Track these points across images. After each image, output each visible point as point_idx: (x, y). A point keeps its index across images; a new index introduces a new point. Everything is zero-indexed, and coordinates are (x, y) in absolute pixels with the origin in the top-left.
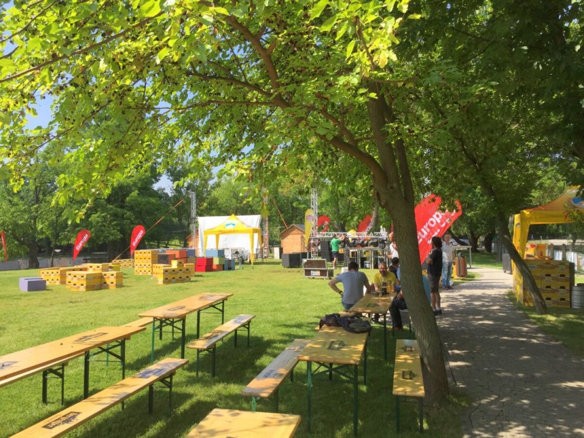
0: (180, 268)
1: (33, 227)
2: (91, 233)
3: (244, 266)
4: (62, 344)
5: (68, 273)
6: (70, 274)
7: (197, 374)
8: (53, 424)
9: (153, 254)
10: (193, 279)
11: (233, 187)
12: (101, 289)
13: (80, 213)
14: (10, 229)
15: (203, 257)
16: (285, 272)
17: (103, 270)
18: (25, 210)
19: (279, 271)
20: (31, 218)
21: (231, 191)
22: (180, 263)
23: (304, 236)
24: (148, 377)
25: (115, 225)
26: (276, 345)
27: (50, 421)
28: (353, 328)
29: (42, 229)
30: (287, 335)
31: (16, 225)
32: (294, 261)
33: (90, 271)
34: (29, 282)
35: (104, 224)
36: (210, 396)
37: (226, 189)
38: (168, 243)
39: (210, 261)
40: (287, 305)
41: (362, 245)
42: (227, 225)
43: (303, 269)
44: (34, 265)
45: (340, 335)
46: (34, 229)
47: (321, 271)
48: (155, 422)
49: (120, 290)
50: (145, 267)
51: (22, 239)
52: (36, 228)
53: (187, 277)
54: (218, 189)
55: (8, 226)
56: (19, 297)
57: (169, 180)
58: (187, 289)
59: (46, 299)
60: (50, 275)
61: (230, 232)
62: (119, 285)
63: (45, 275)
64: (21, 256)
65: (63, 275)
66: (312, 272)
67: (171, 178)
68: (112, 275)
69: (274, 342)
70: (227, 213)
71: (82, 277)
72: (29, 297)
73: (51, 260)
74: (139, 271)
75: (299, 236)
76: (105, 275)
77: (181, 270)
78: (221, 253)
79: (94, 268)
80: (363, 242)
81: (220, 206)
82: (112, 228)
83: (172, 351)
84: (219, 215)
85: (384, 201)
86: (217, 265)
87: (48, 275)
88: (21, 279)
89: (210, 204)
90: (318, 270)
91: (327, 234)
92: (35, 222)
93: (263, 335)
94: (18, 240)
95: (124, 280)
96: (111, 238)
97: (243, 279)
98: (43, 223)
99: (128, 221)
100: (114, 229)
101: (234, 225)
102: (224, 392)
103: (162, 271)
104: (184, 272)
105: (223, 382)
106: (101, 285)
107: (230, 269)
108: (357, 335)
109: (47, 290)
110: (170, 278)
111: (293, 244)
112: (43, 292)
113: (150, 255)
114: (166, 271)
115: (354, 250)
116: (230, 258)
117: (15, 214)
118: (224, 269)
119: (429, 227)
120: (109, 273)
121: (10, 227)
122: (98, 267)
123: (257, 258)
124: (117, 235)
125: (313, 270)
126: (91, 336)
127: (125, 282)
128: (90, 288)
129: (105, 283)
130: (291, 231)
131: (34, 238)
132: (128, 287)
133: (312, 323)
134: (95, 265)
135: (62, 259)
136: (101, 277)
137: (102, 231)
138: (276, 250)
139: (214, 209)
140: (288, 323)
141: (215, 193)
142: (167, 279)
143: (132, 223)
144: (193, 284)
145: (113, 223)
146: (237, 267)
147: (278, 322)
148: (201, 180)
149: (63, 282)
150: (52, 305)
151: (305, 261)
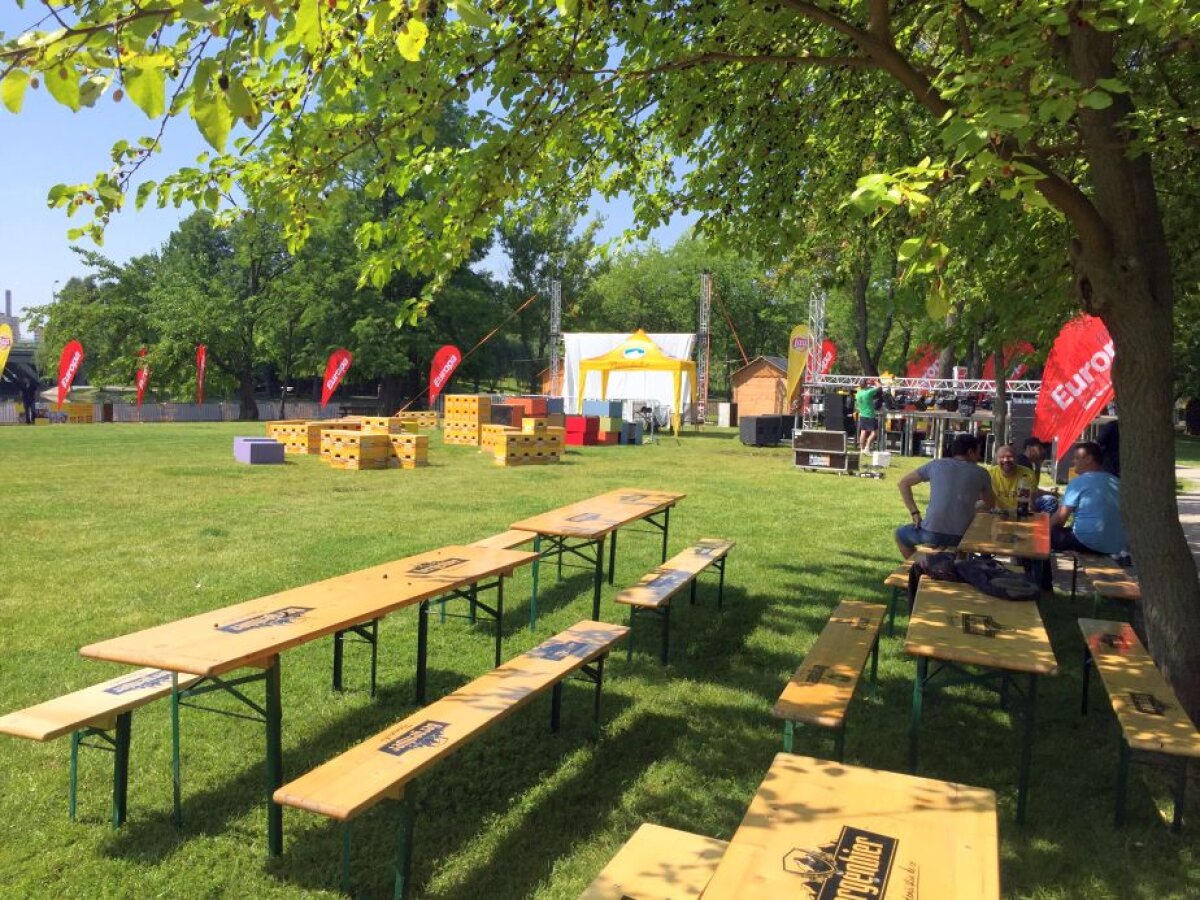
0: (541, 435)
1: (247, 338)
2: (356, 357)
3: (660, 437)
4: (386, 577)
5: (324, 432)
6: (327, 435)
7: (629, 656)
8: (400, 745)
9: (482, 404)
10: (564, 458)
11: (636, 273)
12: (386, 467)
13: (420, 305)
14: (205, 343)
15: (579, 416)
16: (747, 453)
17: (392, 430)
18: (232, 305)
19: (733, 452)
20: (242, 322)
21: (629, 282)
22: (541, 424)
23: (785, 382)
24: (560, 658)
25: (400, 342)
26: (778, 607)
27: (393, 738)
28: (1004, 590)
29: (263, 343)
30: (796, 588)
31: (217, 334)
32: (770, 432)
33: (367, 431)
34: (253, 446)
35: (380, 339)
36: (667, 704)
37: (620, 276)
38: (495, 383)
39: (593, 423)
40: (776, 524)
41: (921, 405)
42: (627, 352)
43: (789, 450)
44: (250, 413)
45: (971, 603)
46: (250, 344)
47: (832, 456)
48: (570, 751)
49: (426, 472)
50: (465, 429)
51: (227, 362)
52: (253, 344)
53: (553, 454)
54: (603, 276)
55: (201, 334)
56: (236, 474)
57: (506, 255)
58: (556, 477)
59: (289, 481)
60: (289, 435)
61: (633, 366)
62: (422, 463)
63: (280, 434)
64: (223, 396)
65: (314, 437)
66: (811, 457)
67: (510, 250)
68: (409, 441)
69: (774, 600)
70: (620, 328)
71: (353, 441)
72: (255, 476)
73: (280, 405)
74: (452, 436)
75: (773, 382)
76: (395, 440)
77: (540, 439)
78: (616, 408)
79: (375, 426)
80: (923, 399)
81: (606, 313)
82: (394, 349)
83: (566, 603)
84: (601, 329)
85: (1101, 300)
86: (607, 433)
87: (289, 433)
88: (236, 439)
89: (585, 307)
90: (824, 454)
91: (840, 380)
92: (251, 331)
93: (745, 586)
94: (219, 364)
95: (431, 453)
96: (393, 368)
97: (665, 463)
98: (265, 332)
99: (425, 336)
100: (398, 351)
101: (641, 351)
102: (695, 699)
103: (505, 439)
104: (546, 443)
105: (690, 679)
106: (387, 460)
107: (632, 442)
108: (1015, 605)
109: (286, 463)
110: (520, 453)
111: (759, 397)
112: (280, 466)
113: (475, 406)
114: (512, 439)
115: (899, 417)
116: (630, 420)
117: (214, 314)
118: (619, 442)
119: (1092, 372)
120: (402, 437)
121: (205, 338)
122: (381, 424)
123: (682, 423)
124: (403, 364)
125: (814, 454)
126: (436, 563)
127: (433, 456)
128: (366, 464)
129: (395, 456)
130: (756, 371)
131: (248, 360)
132: (437, 466)
133: (842, 567)
134: (375, 420)
135: (301, 405)
136: (387, 444)
137: (376, 354)
138: (724, 409)
139: (593, 318)
140: (790, 562)
141: (597, 285)
142: (513, 455)
143: (432, 340)
144: (565, 468)
145: (396, 339)
146: (646, 439)
147: (768, 559)
148: (571, 257)
149: (314, 450)
150: (303, 493)
151: (797, 433)
